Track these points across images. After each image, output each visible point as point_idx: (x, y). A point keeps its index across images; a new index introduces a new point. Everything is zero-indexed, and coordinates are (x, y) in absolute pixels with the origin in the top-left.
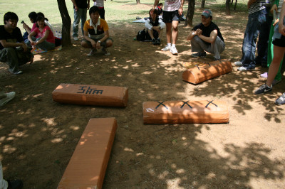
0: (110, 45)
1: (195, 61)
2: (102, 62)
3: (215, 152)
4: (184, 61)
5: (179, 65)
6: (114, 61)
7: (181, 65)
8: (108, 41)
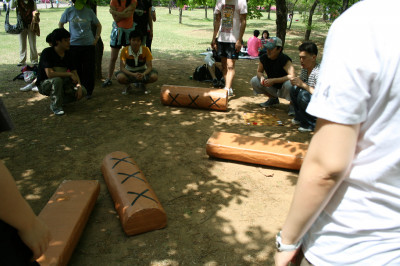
0: (153, 80)
1: (261, 112)
2: (134, 106)
3: (234, 233)
4: (246, 112)
5: (235, 117)
6: (150, 104)
7: (239, 117)
8: (153, 75)
